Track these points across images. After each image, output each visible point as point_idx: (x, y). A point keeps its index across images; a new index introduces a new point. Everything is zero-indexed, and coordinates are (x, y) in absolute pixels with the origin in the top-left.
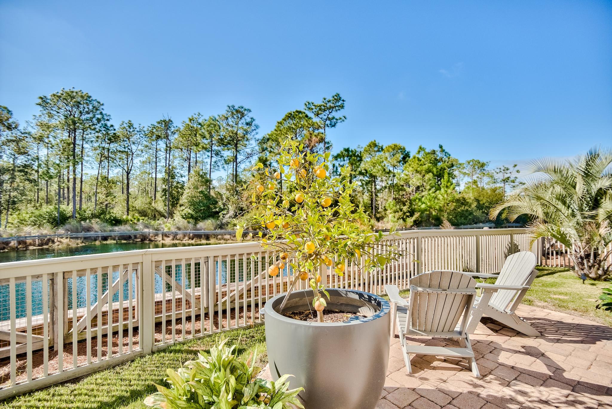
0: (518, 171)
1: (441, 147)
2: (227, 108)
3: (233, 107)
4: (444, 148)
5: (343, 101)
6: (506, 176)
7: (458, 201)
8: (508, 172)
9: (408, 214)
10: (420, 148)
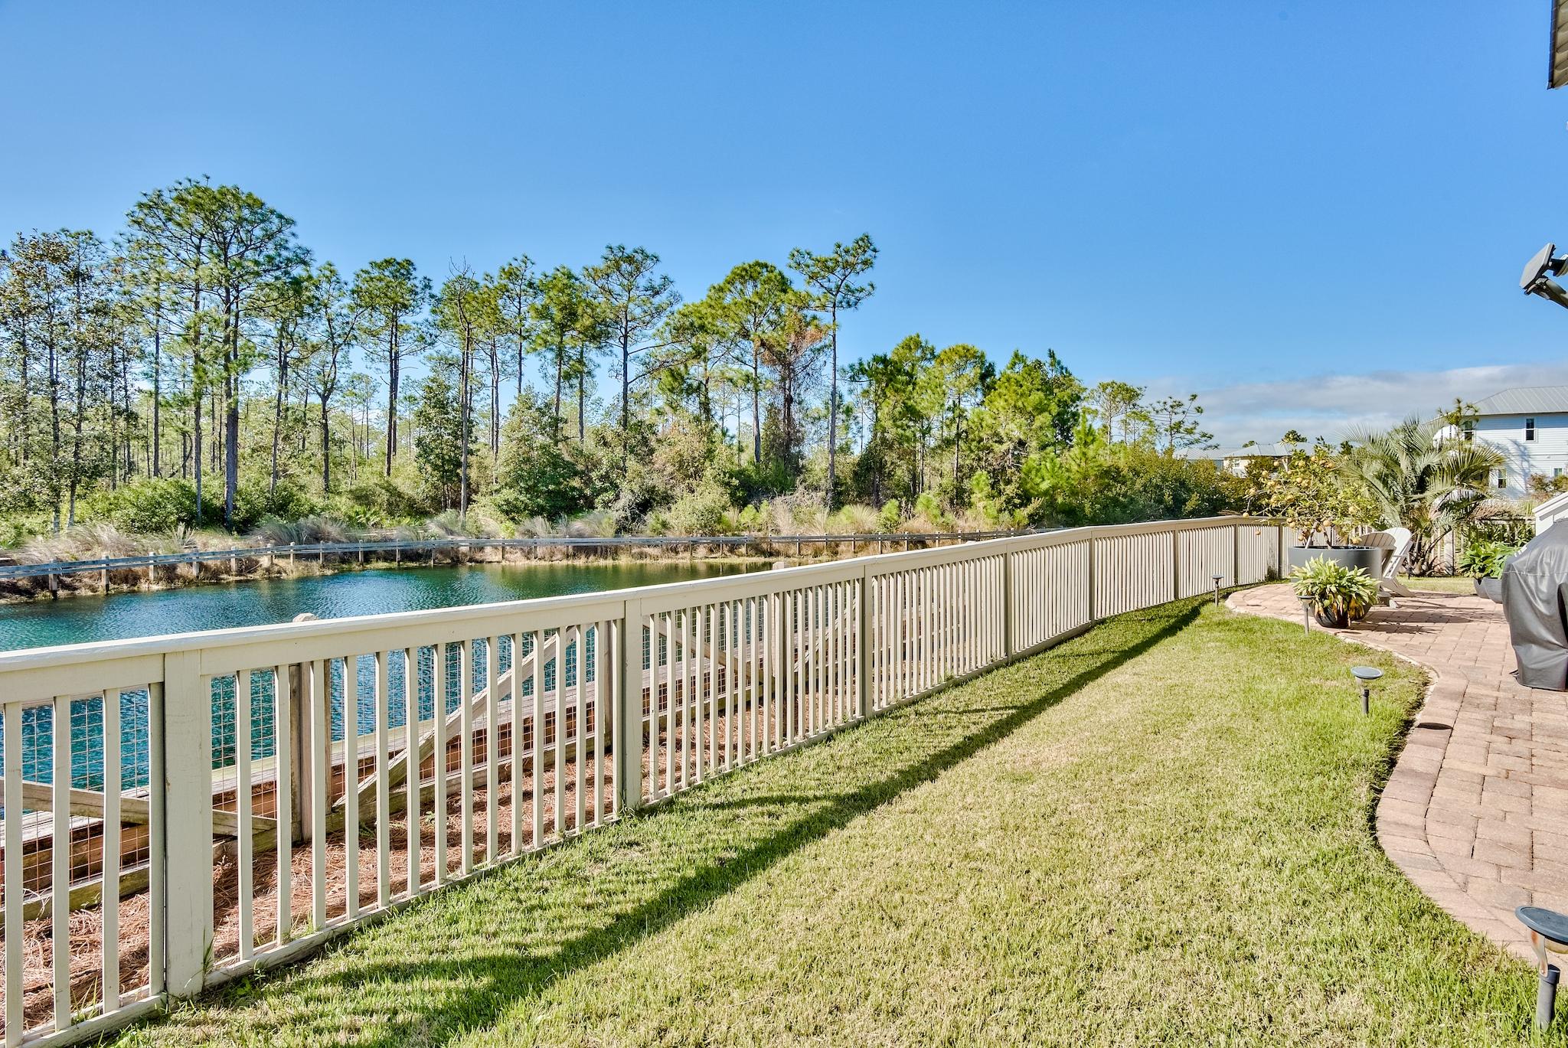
0: (1199, 410)
1: (1052, 355)
2: (606, 252)
3: (622, 248)
4: (1058, 357)
5: (875, 250)
6: (1176, 419)
7: (1106, 473)
8: (1179, 410)
9: (1017, 501)
10: (1016, 356)
